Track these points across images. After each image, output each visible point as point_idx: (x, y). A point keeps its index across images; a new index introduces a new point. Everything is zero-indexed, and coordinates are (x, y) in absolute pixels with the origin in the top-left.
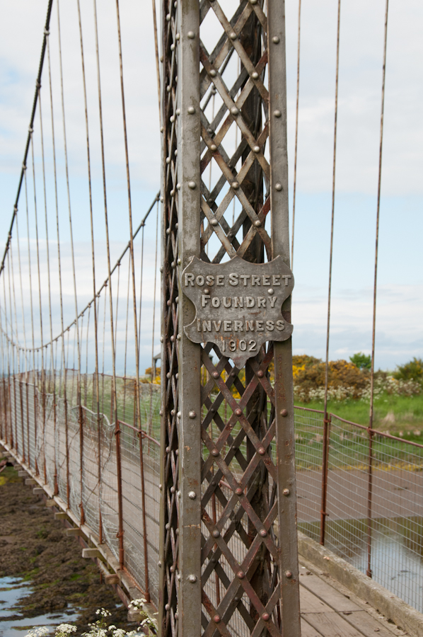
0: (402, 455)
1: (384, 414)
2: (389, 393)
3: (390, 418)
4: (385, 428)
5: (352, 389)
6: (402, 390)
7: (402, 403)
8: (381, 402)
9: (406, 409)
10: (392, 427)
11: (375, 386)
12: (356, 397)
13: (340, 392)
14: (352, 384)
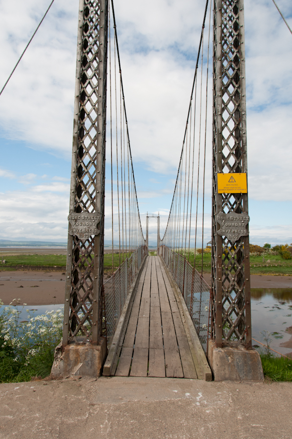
0: (271, 271)
1: (267, 260)
2: (269, 254)
3: (269, 261)
4: (267, 264)
5: (258, 253)
6: (273, 254)
7: (273, 257)
8: (267, 257)
9: (274, 259)
10: (269, 263)
11: (265, 252)
12: (260, 255)
13: (255, 254)
14: (259, 251)
